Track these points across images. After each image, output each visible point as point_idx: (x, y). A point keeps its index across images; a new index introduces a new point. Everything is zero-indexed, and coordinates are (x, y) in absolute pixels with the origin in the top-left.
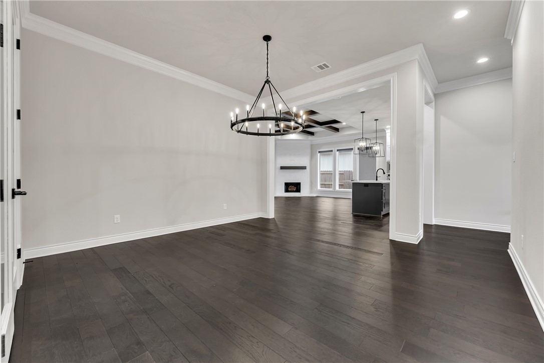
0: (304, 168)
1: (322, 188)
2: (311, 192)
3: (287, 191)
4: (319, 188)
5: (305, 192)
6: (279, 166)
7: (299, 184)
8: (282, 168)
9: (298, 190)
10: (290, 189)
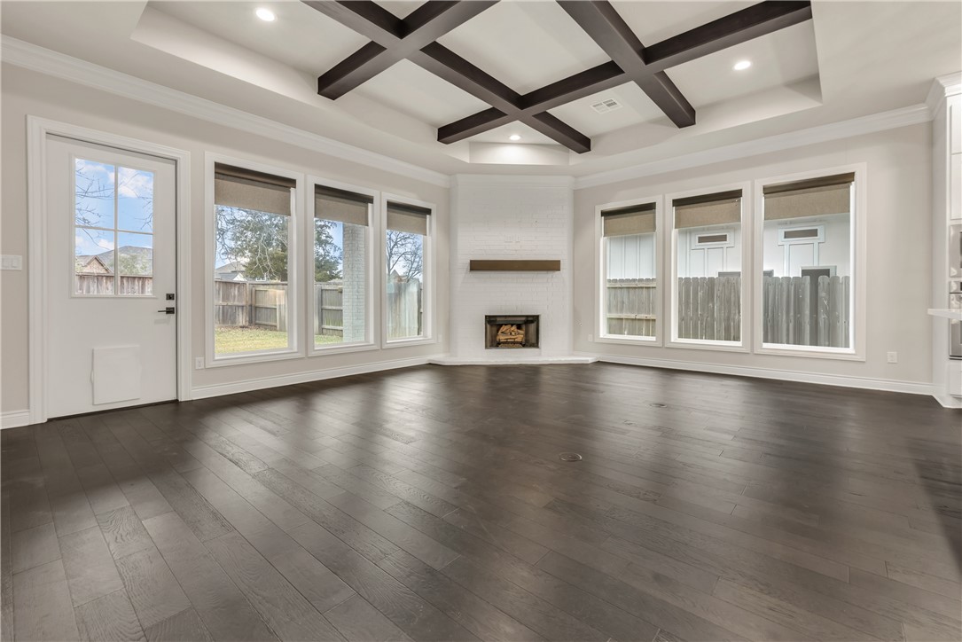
0: (552, 266)
1: (610, 333)
2: (575, 348)
3: (493, 343)
4: (603, 333)
5: (554, 350)
6: (464, 260)
7: (533, 320)
8: (476, 266)
9: (532, 342)
10: (502, 338)
